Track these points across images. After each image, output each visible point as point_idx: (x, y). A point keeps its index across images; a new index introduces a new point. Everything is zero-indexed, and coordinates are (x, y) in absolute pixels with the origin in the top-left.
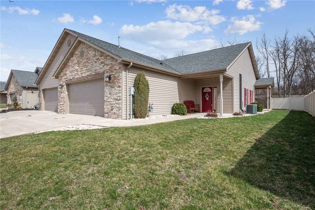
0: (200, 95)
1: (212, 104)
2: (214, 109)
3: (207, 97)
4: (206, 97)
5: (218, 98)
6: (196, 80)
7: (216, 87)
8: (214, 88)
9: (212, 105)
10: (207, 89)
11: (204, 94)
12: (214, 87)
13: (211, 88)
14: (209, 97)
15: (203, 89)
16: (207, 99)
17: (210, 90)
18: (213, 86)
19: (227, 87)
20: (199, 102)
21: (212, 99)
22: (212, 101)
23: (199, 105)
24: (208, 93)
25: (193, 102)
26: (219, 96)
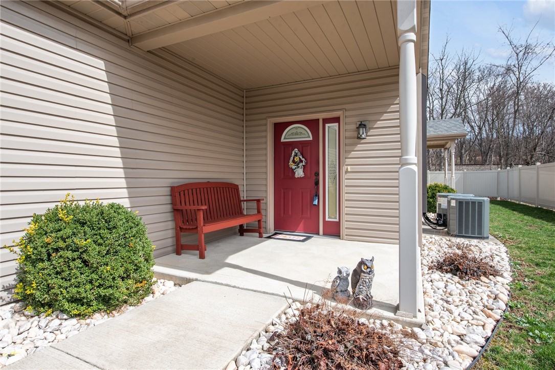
0: (266, 155)
1: (317, 195)
2: (327, 219)
3: (297, 164)
4: (291, 163)
5: (344, 169)
6: (248, 90)
7: (337, 120)
8: (327, 125)
9: (316, 202)
10: (294, 131)
11: (282, 151)
12: (326, 121)
13: (313, 125)
14: (306, 163)
15: (279, 128)
16: (299, 173)
17: (306, 135)
18: (321, 116)
19: (386, 116)
20: (263, 188)
21: (317, 174)
22: (317, 183)
23: (258, 201)
24: (302, 146)
25: (233, 189)
26: (348, 161)
